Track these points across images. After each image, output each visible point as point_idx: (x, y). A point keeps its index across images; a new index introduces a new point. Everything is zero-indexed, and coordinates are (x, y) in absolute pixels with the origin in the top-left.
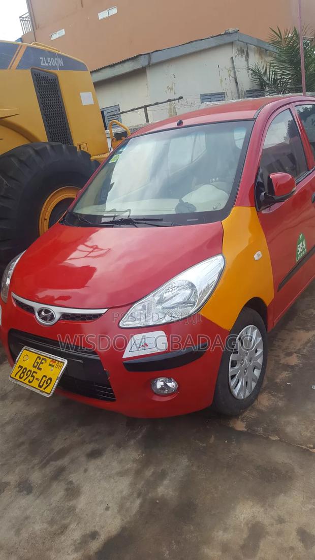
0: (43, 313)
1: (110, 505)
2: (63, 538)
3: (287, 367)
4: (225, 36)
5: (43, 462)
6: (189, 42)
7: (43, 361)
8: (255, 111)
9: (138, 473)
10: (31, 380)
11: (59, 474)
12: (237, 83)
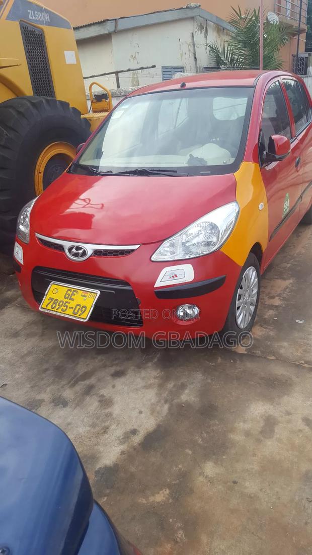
0: (74, 250)
1: (143, 410)
2: (106, 436)
3: (272, 307)
4: (188, 10)
5: (72, 383)
6: (154, 13)
7: (75, 293)
8: (254, 79)
9: (161, 386)
10: (64, 309)
11: (89, 390)
12: (195, 58)
